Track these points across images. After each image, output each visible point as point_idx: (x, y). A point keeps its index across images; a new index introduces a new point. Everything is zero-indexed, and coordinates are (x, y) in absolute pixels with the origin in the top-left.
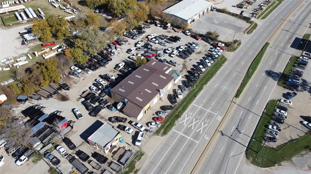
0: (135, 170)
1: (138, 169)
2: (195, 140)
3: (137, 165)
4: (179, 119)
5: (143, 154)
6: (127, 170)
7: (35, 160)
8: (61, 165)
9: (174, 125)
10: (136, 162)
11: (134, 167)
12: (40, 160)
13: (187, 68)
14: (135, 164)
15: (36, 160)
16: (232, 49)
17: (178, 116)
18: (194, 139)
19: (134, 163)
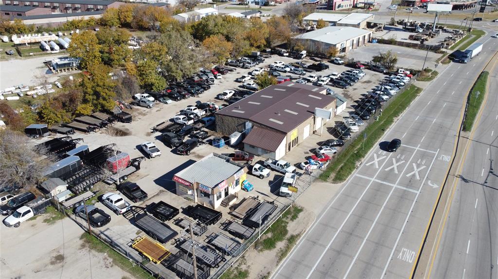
0: (288, 236)
1: (295, 234)
2: (409, 188)
3: (292, 227)
4: (363, 160)
5: (301, 210)
6: (270, 237)
7: (51, 219)
8: (110, 228)
9: (354, 168)
10: (288, 223)
11: (286, 232)
12: (61, 218)
13: (353, 98)
14: (286, 226)
15: (54, 218)
16: (425, 78)
17: (359, 156)
18: (407, 187)
19: (283, 224)
